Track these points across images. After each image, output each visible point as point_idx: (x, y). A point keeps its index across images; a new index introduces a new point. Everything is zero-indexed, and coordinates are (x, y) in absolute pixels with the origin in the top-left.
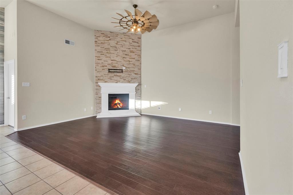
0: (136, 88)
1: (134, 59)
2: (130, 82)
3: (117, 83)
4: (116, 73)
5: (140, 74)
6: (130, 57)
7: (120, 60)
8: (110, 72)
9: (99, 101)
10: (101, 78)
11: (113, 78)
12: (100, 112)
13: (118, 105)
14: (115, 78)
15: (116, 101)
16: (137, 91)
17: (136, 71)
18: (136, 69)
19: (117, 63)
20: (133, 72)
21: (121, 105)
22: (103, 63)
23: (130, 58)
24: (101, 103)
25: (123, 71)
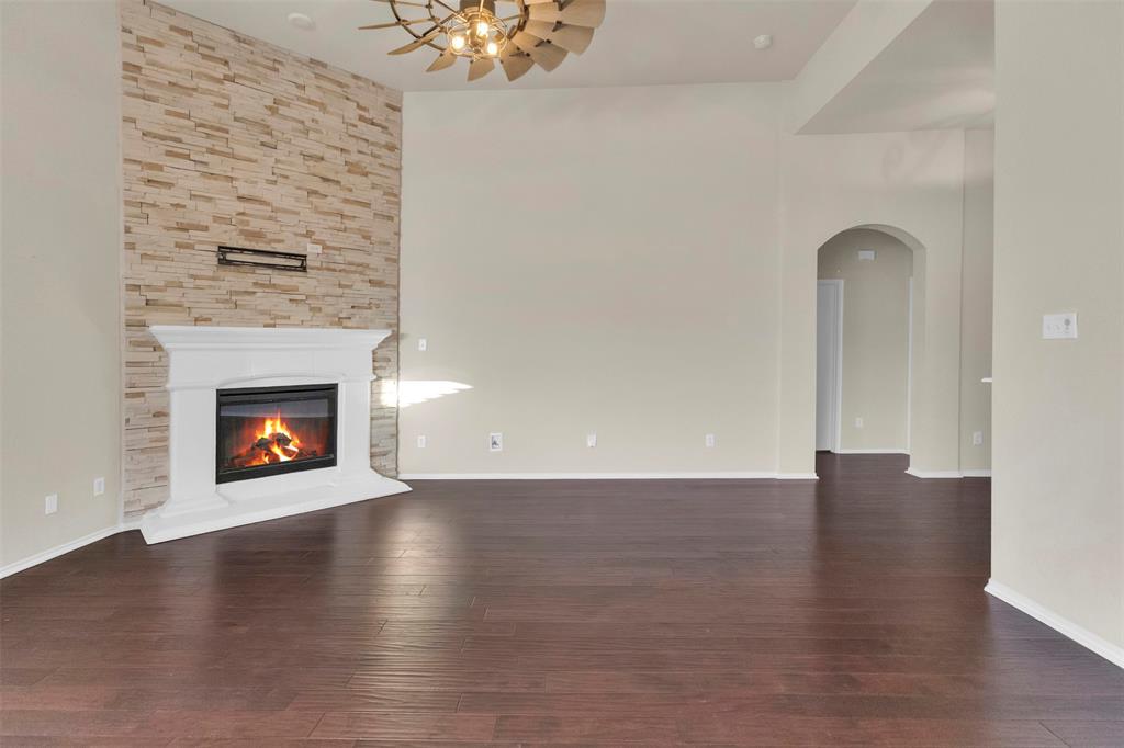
0: (374, 353)
1: (367, 205)
2: (346, 322)
3: (274, 326)
4: (269, 271)
5: (394, 287)
6: (349, 196)
7: (288, 203)
8: (230, 263)
9: (158, 434)
10: (171, 296)
11: (247, 298)
12: (161, 503)
13: (277, 450)
14: (262, 300)
15: (263, 429)
16: (381, 367)
17: (376, 270)
18: (375, 260)
19: (270, 218)
20: (361, 273)
21: (291, 447)
22: (184, 207)
23: (346, 201)
24: (166, 449)
25: (309, 263)
